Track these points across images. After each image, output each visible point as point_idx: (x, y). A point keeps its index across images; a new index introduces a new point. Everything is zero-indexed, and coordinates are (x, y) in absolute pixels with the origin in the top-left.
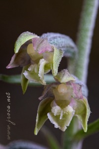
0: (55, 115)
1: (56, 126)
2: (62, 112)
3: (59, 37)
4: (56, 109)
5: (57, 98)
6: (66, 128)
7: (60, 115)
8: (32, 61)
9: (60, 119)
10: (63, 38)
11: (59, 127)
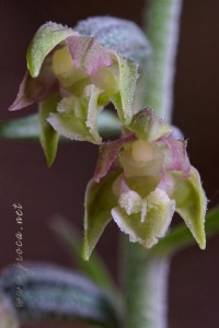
0: (129, 213)
1: (133, 238)
2: (145, 205)
3: (118, 27)
4: (130, 199)
5: (128, 173)
6: (156, 241)
7: (140, 213)
8: (62, 90)
9: (142, 221)
10: (125, 27)
11: (140, 240)
